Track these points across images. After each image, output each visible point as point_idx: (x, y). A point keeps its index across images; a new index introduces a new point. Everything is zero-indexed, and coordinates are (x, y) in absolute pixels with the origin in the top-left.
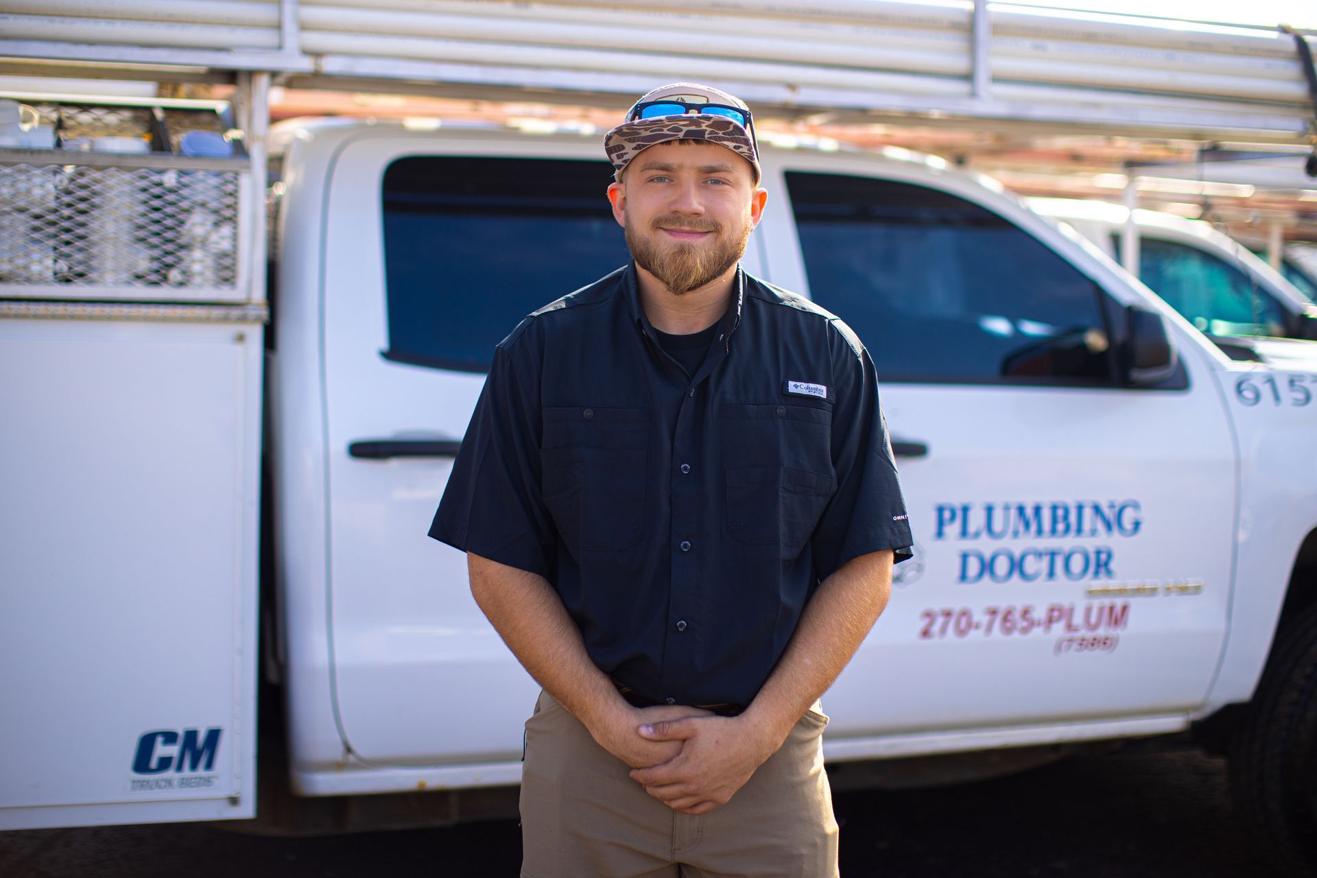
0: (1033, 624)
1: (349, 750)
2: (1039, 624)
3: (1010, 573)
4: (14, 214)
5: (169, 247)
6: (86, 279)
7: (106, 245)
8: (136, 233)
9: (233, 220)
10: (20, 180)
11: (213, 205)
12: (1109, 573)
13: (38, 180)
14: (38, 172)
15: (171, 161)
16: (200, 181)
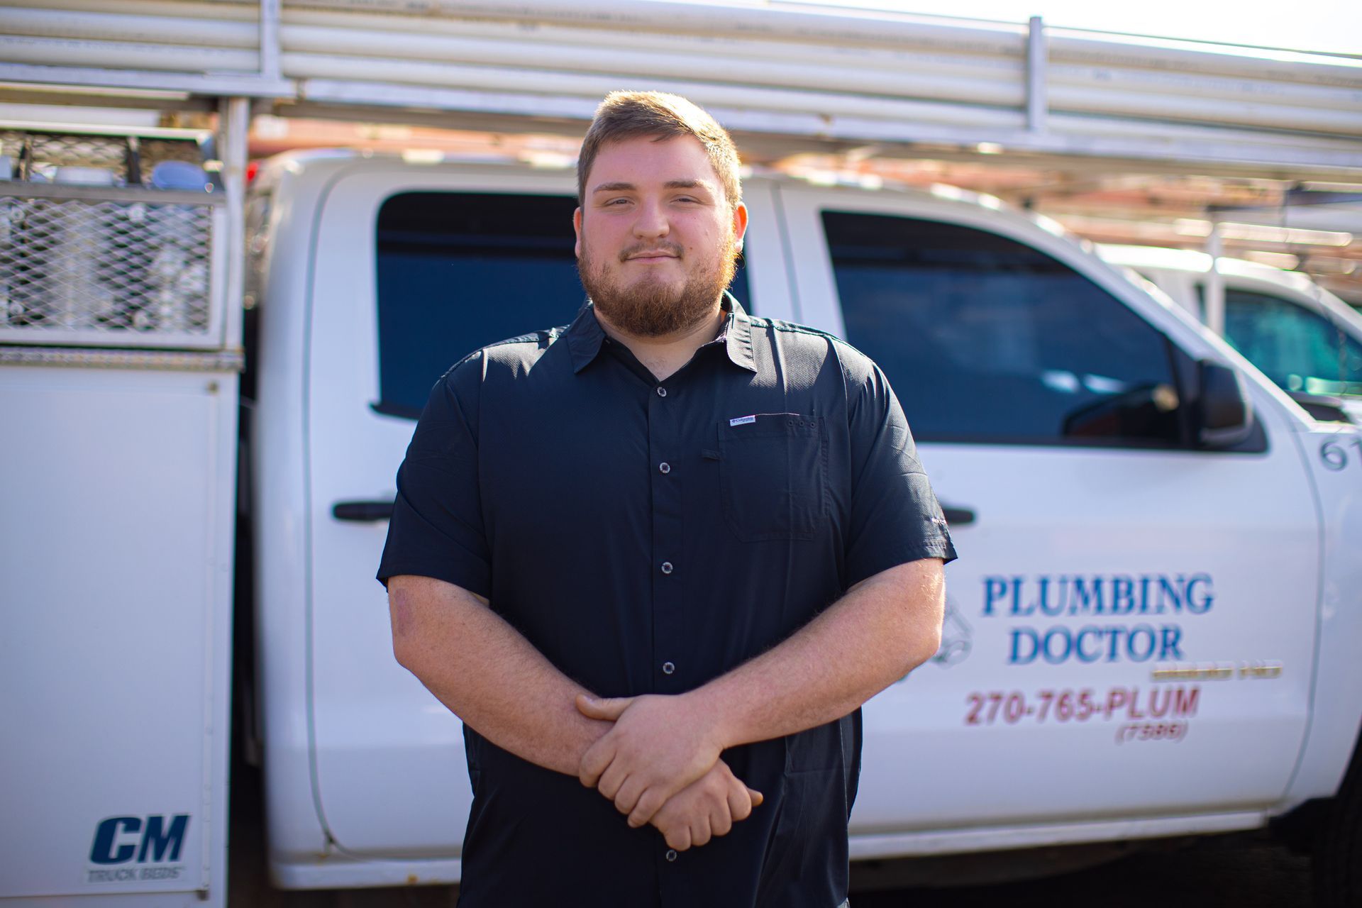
0: (1092, 709)
1: (331, 840)
2: (1098, 710)
3: (1067, 653)
5: (135, 288)
6: (43, 322)
7: (66, 284)
8: (99, 272)
9: (203, 258)
11: (184, 242)
12: (1178, 654)
15: (138, 194)
16: (170, 216)
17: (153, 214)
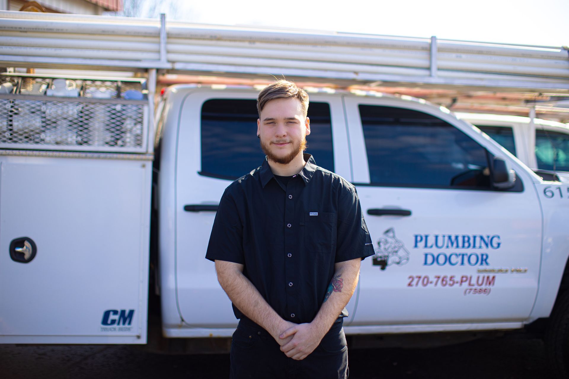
0: (454, 283)
1: (183, 320)
2: (457, 283)
3: (445, 262)
4: (62, 120)
5: (118, 132)
6: (87, 144)
7: (94, 131)
8: (106, 127)
9: (141, 123)
10: (63, 108)
11: (134, 117)
12: (487, 264)
13: (71, 108)
14: (71, 104)
15: (119, 101)
16: (130, 108)
17: (124, 108)
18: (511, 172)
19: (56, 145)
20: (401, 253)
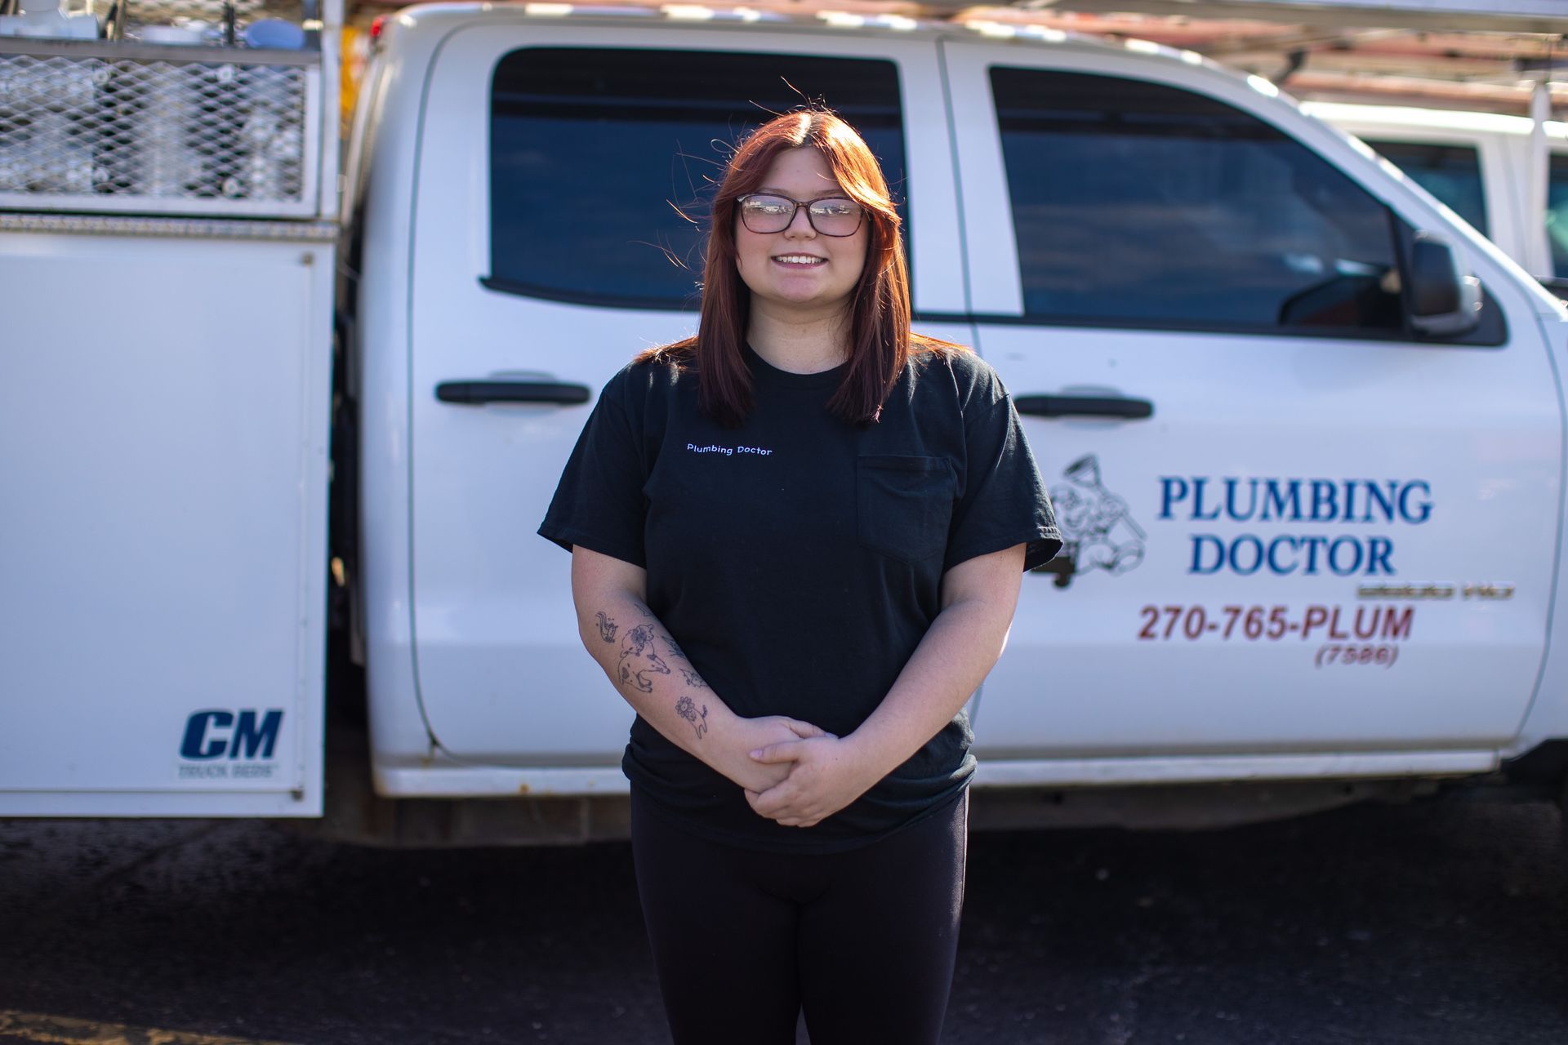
0: (1285, 628)
1: (434, 742)
2: (1294, 627)
3: (1257, 565)
4: (47, 114)
5: (225, 153)
6: (129, 189)
7: (153, 150)
8: (187, 137)
9: (299, 123)
11: (277, 105)
12: (1388, 569)
13: (74, 76)
14: (75, 66)
15: (229, 54)
16: (261, 76)
17: (244, 75)
18: (1468, 282)
19: (28, 193)
20: (1120, 534)
